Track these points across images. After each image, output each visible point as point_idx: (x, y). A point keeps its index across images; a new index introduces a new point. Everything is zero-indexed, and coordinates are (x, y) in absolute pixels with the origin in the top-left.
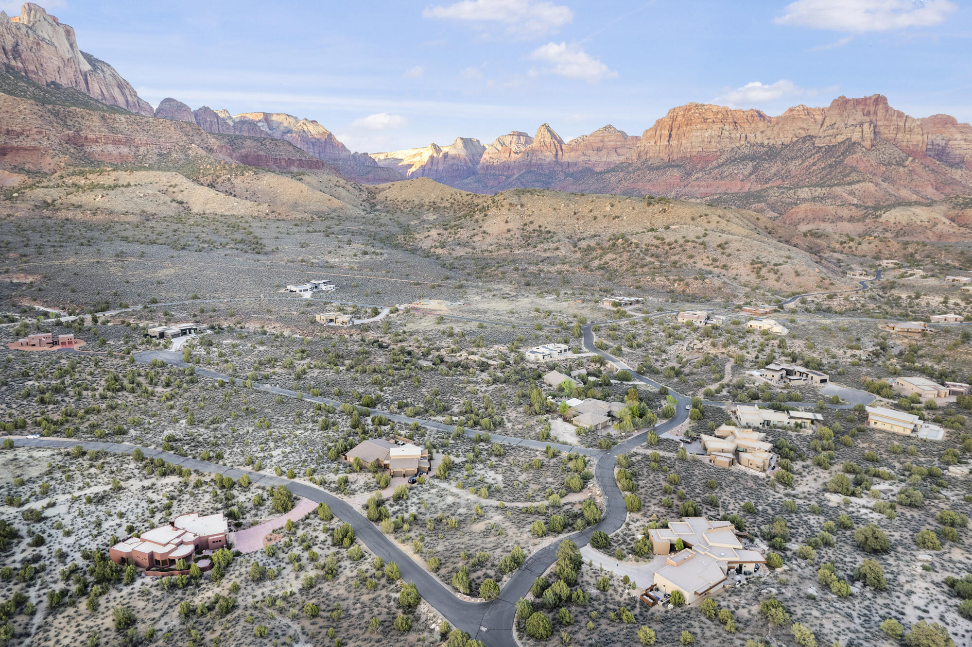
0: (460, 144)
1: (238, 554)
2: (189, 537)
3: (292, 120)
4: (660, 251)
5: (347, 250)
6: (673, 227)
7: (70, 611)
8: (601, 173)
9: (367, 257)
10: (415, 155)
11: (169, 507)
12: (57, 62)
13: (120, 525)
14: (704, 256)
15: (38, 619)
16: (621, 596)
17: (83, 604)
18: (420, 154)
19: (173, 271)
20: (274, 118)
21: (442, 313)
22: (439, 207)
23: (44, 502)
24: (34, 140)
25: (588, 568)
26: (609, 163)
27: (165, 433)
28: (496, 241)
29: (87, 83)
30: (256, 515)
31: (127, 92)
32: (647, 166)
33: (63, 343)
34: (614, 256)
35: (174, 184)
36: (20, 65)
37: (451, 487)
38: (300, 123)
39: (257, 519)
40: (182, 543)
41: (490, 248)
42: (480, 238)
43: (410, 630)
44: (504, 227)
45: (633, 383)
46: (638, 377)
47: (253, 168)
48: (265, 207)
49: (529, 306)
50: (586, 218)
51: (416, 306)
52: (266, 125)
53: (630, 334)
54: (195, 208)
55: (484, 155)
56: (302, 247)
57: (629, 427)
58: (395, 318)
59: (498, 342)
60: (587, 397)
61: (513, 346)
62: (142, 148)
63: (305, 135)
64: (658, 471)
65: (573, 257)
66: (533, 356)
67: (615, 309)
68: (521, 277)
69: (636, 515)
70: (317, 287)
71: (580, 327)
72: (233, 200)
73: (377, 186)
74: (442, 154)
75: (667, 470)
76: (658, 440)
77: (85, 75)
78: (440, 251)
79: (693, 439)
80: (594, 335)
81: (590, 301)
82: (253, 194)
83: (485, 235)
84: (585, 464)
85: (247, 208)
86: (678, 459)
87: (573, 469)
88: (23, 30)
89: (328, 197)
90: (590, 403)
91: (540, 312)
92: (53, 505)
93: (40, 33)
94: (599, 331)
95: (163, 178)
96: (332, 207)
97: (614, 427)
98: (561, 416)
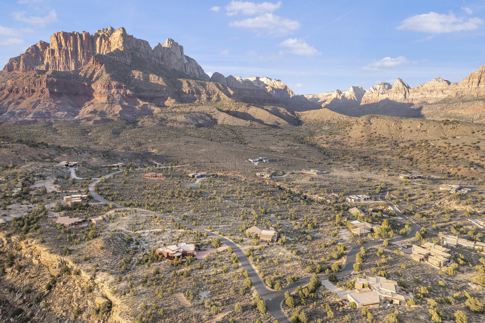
0: (351, 89)
1: (196, 259)
2: (181, 250)
3: (269, 80)
4: (447, 150)
5: (281, 144)
6: (457, 137)
7: (142, 266)
8: (432, 104)
9: (289, 147)
10: (328, 95)
11: (178, 239)
12: (176, 61)
13: (162, 243)
14: (475, 154)
15: (134, 266)
16: (332, 300)
17: (146, 266)
18: (331, 95)
19: (205, 150)
20: (261, 79)
21: (313, 176)
22: (332, 123)
23: (141, 231)
24: (164, 93)
25: (323, 287)
26: (437, 99)
27: (184, 214)
28: (355, 141)
29: (185, 68)
30: (206, 247)
31: (200, 71)
32: (462, 100)
33: (159, 177)
34: (418, 152)
35: (212, 111)
36: (163, 63)
37: (284, 249)
38: (273, 81)
39: (206, 249)
40: (178, 252)
41: (351, 145)
42: (347, 140)
43: (244, 294)
44: (360, 134)
45: (396, 218)
46: (401, 215)
47: (246, 104)
48: (249, 122)
49: (359, 176)
50: (406, 131)
51: (303, 172)
52: (257, 82)
53: (408, 194)
54: (219, 122)
55: (364, 95)
56: (261, 141)
57: (376, 237)
58: (292, 177)
59: (335, 192)
60: (363, 221)
61: (341, 194)
62: (203, 95)
63: (274, 87)
64: (379, 257)
65: (395, 152)
66: (349, 200)
67: (405, 180)
68: (362, 161)
69: (357, 272)
70: (261, 160)
71: (381, 188)
72: (236, 119)
73: (302, 112)
74: (342, 95)
75: (384, 257)
76: (389, 244)
77: (185, 65)
78: (325, 146)
79: (409, 247)
80: (388, 192)
81: (393, 175)
82: (245, 116)
83: (350, 138)
84: (345, 249)
85: (241, 122)
86: (394, 254)
87: (339, 250)
88: (166, 50)
89: (278, 118)
90: (363, 224)
91: (364, 179)
92: (144, 233)
93: (171, 50)
94: (392, 191)
95: (208, 109)
96: (279, 123)
97: (369, 236)
98: (347, 228)
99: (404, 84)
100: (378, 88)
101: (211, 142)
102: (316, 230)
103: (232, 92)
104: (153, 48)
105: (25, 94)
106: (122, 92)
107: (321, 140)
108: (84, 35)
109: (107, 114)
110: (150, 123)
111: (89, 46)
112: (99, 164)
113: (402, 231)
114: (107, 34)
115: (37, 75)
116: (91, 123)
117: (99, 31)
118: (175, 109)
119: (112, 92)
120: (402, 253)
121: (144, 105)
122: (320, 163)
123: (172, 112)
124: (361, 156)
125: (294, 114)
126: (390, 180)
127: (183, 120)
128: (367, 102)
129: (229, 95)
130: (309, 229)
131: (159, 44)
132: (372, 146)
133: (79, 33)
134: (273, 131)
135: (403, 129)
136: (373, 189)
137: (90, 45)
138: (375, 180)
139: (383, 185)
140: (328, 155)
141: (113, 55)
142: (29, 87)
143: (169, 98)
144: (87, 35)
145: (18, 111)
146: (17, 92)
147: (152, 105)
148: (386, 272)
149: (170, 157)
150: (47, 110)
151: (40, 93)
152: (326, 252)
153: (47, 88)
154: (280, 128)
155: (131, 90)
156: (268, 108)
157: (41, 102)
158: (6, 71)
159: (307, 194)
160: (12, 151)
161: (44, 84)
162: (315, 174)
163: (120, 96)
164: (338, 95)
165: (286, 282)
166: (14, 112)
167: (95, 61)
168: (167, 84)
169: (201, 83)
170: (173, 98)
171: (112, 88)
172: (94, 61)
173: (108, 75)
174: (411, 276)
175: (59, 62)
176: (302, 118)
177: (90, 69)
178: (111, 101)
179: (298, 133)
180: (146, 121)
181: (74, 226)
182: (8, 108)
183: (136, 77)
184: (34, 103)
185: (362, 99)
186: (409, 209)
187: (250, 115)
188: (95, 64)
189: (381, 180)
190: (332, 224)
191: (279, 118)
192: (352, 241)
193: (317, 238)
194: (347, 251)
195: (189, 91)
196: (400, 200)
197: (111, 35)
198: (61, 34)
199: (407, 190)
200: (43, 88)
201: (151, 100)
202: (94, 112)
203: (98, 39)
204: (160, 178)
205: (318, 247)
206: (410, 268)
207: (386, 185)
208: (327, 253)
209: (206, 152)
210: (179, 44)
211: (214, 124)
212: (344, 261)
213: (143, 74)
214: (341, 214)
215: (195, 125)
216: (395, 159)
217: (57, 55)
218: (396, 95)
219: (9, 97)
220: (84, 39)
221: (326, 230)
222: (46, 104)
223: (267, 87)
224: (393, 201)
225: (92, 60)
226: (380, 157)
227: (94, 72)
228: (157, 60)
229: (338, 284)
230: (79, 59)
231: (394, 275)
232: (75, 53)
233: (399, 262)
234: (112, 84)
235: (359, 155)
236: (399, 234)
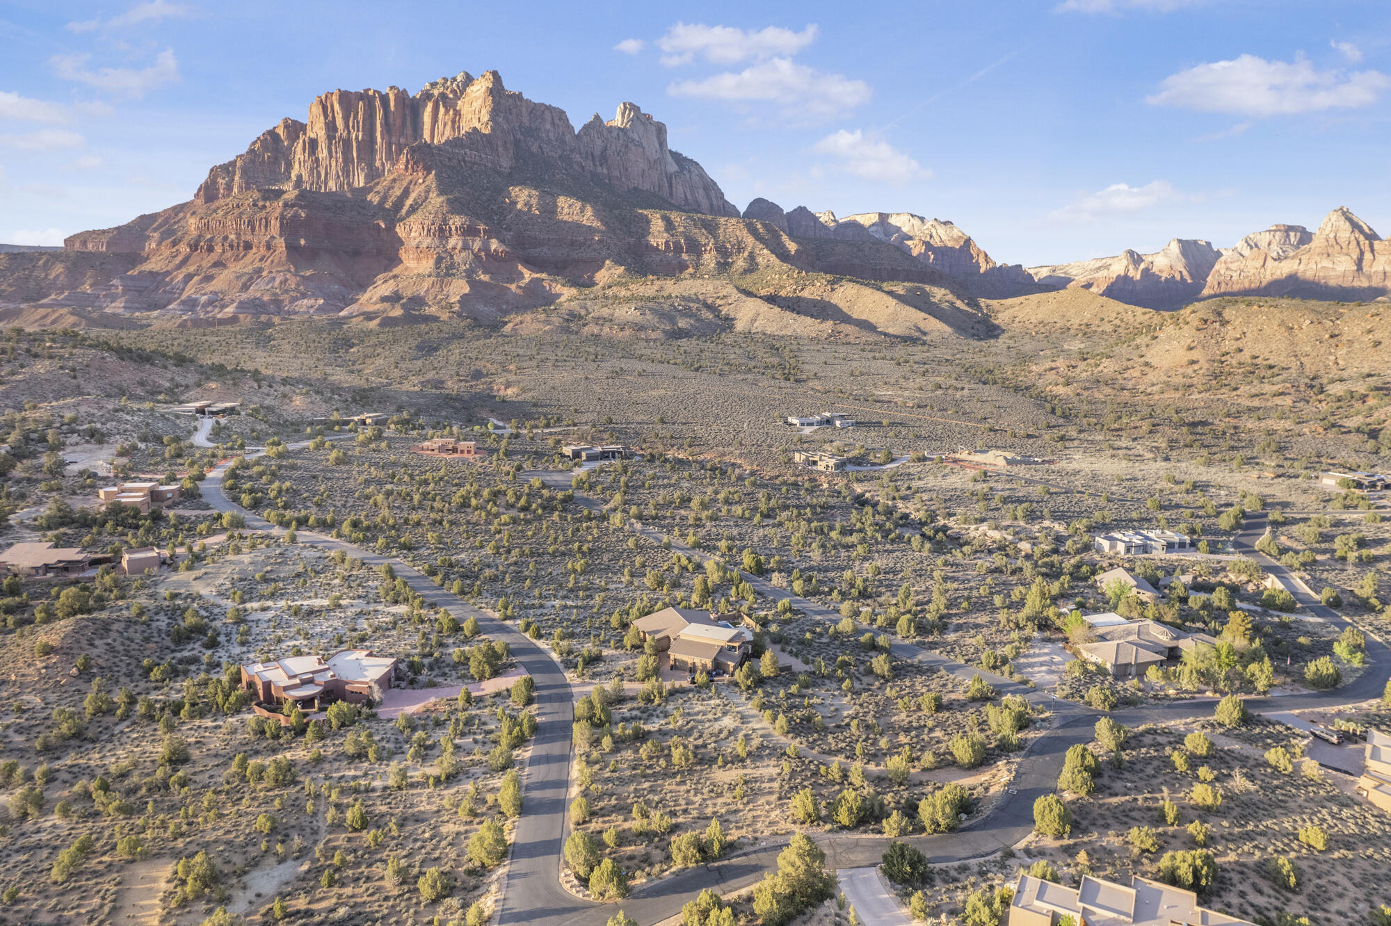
0: (1175, 249)
1: (372, 716)
2: (329, 677)
3: (917, 222)
5: (916, 382)
9: (939, 392)
10: (1099, 268)
12: (642, 165)
15: (122, 726)
18: (1107, 267)
21: (992, 469)
22: (1094, 331)
23: (261, 604)
24: (594, 250)
25: (833, 909)
28: (1164, 378)
29: (670, 186)
30: (444, 675)
31: (713, 194)
33: (462, 452)
35: (721, 295)
36: (605, 171)
37: (749, 705)
38: (928, 225)
39: (439, 680)
40: (311, 682)
41: (1149, 390)
42: (1137, 374)
43: (435, 901)
44: (1183, 356)
45: (1293, 617)
46: (1317, 610)
47: (829, 277)
48: (828, 326)
49: (1161, 473)
50: (1356, 345)
51: (957, 456)
52: (880, 229)
53: (1354, 536)
54: (740, 326)
55: (1217, 267)
56: (852, 375)
57: (1187, 682)
58: (915, 469)
59: (1057, 516)
60: (1142, 615)
61: (1081, 525)
62: (706, 256)
63: (932, 242)
64: (1184, 775)
65: (1308, 410)
66: (1106, 544)
67: (1344, 492)
68: (1183, 434)
69: (1049, 842)
70: (829, 422)
71: (1243, 513)
72: (789, 316)
73: (1003, 301)
74: (1143, 266)
75: (1210, 777)
76: (1246, 719)
77: (670, 178)
78: (1060, 390)
79: (1346, 737)
80: (1268, 529)
81: (1297, 477)
82: (822, 310)
83: (1147, 369)
84: (1023, 723)
85: (805, 326)
86: (1266, 764)
87: (993, 725)
88: (615, 134)
89: (923, 315)
90: (1135, 626)
91: (1177, 483)
92: (264, 609)
93: (631, 135)
94: (1284, 524)
95: (710, 288)
96: (926, 330)
97: (1153, 674)
98: (1066, 640)
99: (1355, 226)
100: (1263, 244)
101: (693, 374)
102: (930, 639)
103: (792, 247)
104: (577, 129)
105: (229, 254)
106: (477, 245)
107: (1051, 376)
108: (392, 97)
109: (427, 304)
110: (536, 326)
111: (403, 125)
112: (309, 414)
113: (1321, 666)
114: (454, 91)
115: (261, 204)
116: (373, 324)
117: (433, 85)
118: (615, 288)
119: (450, 246)
120: (1310, 767)
121: (533, 280)
122: (1029, 436)
123: (607, 298)
124: (1182, 419)
125: (977, 306)
126: (1280, 491)
127: (630, 319)
128: (1223, 285)
129: (784, 256)
130: (904, 634)
131: (597, 117)
132: (1223, 390)
133: (379, 93)
134: (900, 351)
135: (1344, 338)
136: (1209, 517)
137: (408, 124)
138: (1220, 487)
139: (1251, 506)
140: (1064, 416)
141: (463, 146)
142: (238, 235)
143: (607, 262)
144: (402, 96)
145: (204, 298)
146: (210, 249)
147: (557, 281)
148: (1208, 860)
149: (546, 406)
150: (275, 294)
151: (263, 251)
152: (931, 730)
153: (281, 235)
154: (924, 343)
155: (502, 241)
156: (894, 289)
157: (265, 273)
158: (200, 201)
159: (951, 523)
160: (61, 368)
161: (275, 225)
162: (1002, 463)
163: (471, 256)
164: (1131, 267)
165: (668, 858)
166: (196, 300)
167: (411, 162)
168: (605, 223)
169: (703, 221)
170: (619, 262)
171: (451, 235)
172: (407, 162)
173: (442, 198)
174: (1353, 892)
175: (326, 174)
176: (1001, 319)
177: (397, 185)
178: (444, 268)
179: (979, 358)
180: (529, 324)
181: (50, 575)
182: (183, 290)
183: (519, 206)
184: (247, 277)
185: (1209, 279)
186: (1357, 591)
187: (836, 308)
188: (410, 171)
189: (1242, 487)
190: (1003, 621)
191: (927, 316)
192: (1067, 690)
193: (918, 670)
194: (1031, 735)
195: (667, 243)
196: (1319, 557)
197: (462, 93)
198: (334, 98)
199: (1352, 524)
200: (272, 237)
201: (558, 268)
202: (394, 298)
203: (429, 106)
204: (466, 455)
205: (907, 707)
206: (1349, 846)
207: (1265, 505)
208: (938, 733)
209: (662, 398)
210: (655, 119)
211: (724, 330)
212: (999, 778)
213: (540, 198)
214: (1055, 588)
215: (664, 331)
216: (1306, 430)
217: (322, 153)
218: (1326, 263)
219: (190, 261)
220: (392, 109)
221: (969, 641)
222: (274, 278)
223: (909, 243)
224: (1287, 559)
225: (403, 159)
226: (1250, 426)
227: (406, 193)
228: (589, 162)
229: (917, 898)
230: (378, 163)
231: (1254, 878)
232: (368, 146)
233: (1288, 812)
234: (451, 222)
235: (1175, 418)
236: (1301, 679)
